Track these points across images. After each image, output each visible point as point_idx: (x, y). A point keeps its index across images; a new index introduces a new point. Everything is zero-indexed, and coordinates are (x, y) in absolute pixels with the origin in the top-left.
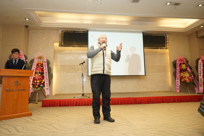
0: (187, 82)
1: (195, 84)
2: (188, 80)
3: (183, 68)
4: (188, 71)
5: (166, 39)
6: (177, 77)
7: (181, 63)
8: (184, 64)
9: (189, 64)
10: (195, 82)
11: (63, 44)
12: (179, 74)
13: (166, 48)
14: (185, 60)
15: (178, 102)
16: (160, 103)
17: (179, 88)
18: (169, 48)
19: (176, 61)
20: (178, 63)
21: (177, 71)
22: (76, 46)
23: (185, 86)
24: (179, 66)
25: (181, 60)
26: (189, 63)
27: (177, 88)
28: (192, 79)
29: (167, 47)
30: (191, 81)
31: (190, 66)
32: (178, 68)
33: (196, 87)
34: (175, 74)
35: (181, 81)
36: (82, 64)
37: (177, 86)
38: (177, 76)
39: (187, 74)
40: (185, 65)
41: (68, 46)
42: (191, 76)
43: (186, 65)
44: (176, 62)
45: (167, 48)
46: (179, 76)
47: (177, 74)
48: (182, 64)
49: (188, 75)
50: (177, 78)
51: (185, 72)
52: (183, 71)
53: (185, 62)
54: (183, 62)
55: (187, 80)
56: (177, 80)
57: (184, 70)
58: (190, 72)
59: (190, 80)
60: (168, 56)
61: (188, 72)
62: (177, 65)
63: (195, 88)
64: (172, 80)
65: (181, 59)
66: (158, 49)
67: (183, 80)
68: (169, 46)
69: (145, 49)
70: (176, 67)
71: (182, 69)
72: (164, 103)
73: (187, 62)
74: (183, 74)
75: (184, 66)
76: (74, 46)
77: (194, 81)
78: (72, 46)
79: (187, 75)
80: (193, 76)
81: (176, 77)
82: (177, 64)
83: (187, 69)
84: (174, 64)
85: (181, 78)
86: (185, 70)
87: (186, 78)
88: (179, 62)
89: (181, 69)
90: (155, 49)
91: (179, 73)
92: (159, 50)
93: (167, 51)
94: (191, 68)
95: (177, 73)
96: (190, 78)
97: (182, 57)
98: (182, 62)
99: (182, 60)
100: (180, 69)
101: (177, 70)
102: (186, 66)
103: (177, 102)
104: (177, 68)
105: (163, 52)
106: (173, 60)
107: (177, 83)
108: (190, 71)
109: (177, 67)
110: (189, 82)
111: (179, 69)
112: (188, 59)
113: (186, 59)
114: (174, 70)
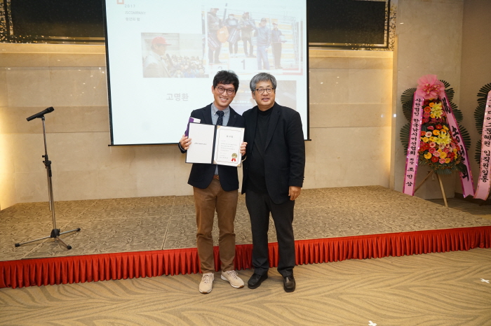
0: (442, 162)
1: (464, 169)
2: (445, 155)
3: (433, 115)
4: (448, 126)
5: (389, 12)
6: (411, 145)
7: (430, 98)
8: (438, 101)
9: (453, 101)
10: (466, 163)
11: (12, 33)
12: (418, 137)
13: (385, 45)
14: (443, 89)
15: (404, 252)
16: (339, 259)
17: (412, 181)
18: (395, 44)
19: (415, 90)
20: (420, 96)
21: (413, 127)
22: (64, 38)
23: (434, 175)
24: (420, 107)
25: (430, 88)
26: (456, 99)
27: (408, 180)
28: (458, 150)
29: (390, 41)
30: (453, 161)
31: (458, 109)
32: (418, 117)
33: (466, 176)
34: (404, 136)
35: (421, 158)
36: (41, 115)
37: (409, 173)
38: (412, 141)
39: (444, 136)
40: (440, 104)
41: (31, 40)
42: (455, 141)
43: (445, 104)
44: (413, 96)
45: (387, 47)
46: (418, 142)
47: (412, 136)
48: (434, 101)
49: (448, 140)
50: (410, 150)
51: (439, 130)
52: (432, 124)
53: (443, 96)
54: (435, 94)
55: (442, 156)
56: (410, 156)
57: (437, 124)
58: (454, 129)
59: (450, 155)
60: (391, 71)
61: (450, 130)
62: (415, 106)
63: (465, 180)
64: (396, 153)
65: (432, 84)
66: (357, 48)
67: (428, 156)
68: (396, 39)
69: (310, 49)
70: (412, 111)
71: (430, 119)
72: (352, 257)
73: (450, 93)
74: (433, 135)
75: (437, 111)
76: (54, 38)
77: (465, 157)
78: (49, 41)
79: (444, 139)
80: (464, 142)
81: (407, 146)
82: (416, 102)
83: (445, 117)
84: (407, 104)
85: (425, 148)
86: (439, 124)
87: (440, 149)
88: (423, 95)
89: (426, 121)
90: (349, 48)
91: (418, 132)
92: (362, 53)
93: (389, 55)
94: (458, 116)
95: (412, 132)
96: (451, 151)
97: (433, 78)
98: (433, 95)
99: (434, 90)
100: (423, 118)
101: (414, 123)
102: (445, 109)
103: (398, 253)
104: (414, 117)
105: (376, 59)
106: (404, 87)
107: (409, 166)
108: (455, 127)
109: (415, 111)
110: (447, 162)
111: (420, 118)
112: (455, 84)
113: (447, 85)
114: (404, 122)
